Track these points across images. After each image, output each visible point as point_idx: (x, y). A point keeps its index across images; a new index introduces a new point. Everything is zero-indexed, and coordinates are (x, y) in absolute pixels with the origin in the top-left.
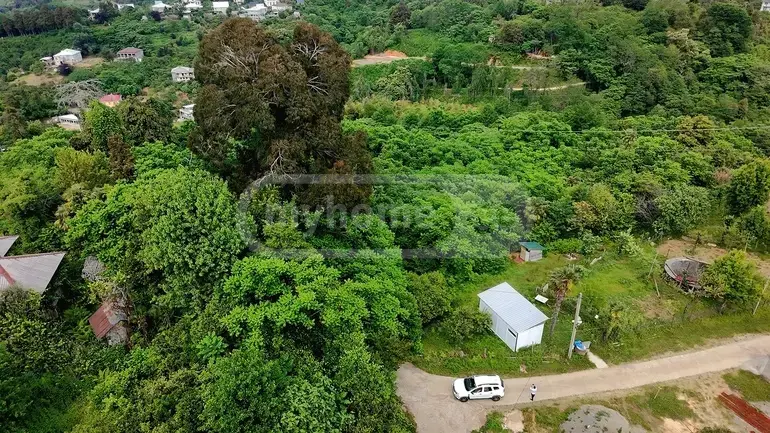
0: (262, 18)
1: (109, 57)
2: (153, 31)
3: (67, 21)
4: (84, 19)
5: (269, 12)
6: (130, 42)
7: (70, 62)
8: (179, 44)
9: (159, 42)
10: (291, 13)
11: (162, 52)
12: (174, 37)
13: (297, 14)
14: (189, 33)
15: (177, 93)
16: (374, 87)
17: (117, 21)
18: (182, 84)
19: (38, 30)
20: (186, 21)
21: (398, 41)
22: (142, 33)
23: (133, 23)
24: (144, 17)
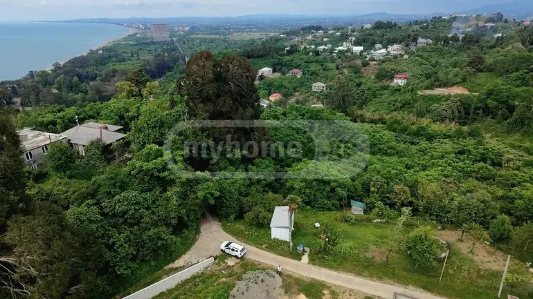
0: (382, 58)
1: (284, 74)
2: (312, 62)
3: (271, 53)
4: (280, 53)
5: (387, 55)
6: (298, 67)
7: (265, 74)
8: (324, 70)
9: (313, 67)
10: (402, 56)
11: (313, 73)
12: (322, 65)
13: (406, 57)
14: (332, 64)
15: (311, 97)
16: (429, 110)
17: (296, 55)
18: (316, 92)
19: (258, 57)
20: (333, 57)
21: (464, 80)
22: (306, 62)
23: (304, 56)
24: (311, 54)
